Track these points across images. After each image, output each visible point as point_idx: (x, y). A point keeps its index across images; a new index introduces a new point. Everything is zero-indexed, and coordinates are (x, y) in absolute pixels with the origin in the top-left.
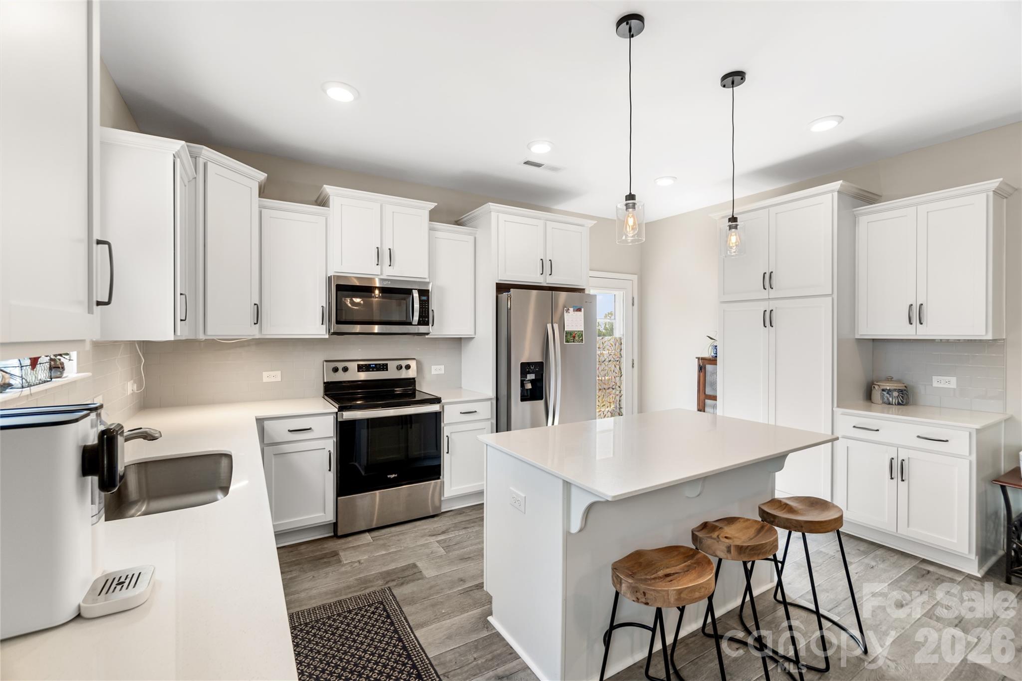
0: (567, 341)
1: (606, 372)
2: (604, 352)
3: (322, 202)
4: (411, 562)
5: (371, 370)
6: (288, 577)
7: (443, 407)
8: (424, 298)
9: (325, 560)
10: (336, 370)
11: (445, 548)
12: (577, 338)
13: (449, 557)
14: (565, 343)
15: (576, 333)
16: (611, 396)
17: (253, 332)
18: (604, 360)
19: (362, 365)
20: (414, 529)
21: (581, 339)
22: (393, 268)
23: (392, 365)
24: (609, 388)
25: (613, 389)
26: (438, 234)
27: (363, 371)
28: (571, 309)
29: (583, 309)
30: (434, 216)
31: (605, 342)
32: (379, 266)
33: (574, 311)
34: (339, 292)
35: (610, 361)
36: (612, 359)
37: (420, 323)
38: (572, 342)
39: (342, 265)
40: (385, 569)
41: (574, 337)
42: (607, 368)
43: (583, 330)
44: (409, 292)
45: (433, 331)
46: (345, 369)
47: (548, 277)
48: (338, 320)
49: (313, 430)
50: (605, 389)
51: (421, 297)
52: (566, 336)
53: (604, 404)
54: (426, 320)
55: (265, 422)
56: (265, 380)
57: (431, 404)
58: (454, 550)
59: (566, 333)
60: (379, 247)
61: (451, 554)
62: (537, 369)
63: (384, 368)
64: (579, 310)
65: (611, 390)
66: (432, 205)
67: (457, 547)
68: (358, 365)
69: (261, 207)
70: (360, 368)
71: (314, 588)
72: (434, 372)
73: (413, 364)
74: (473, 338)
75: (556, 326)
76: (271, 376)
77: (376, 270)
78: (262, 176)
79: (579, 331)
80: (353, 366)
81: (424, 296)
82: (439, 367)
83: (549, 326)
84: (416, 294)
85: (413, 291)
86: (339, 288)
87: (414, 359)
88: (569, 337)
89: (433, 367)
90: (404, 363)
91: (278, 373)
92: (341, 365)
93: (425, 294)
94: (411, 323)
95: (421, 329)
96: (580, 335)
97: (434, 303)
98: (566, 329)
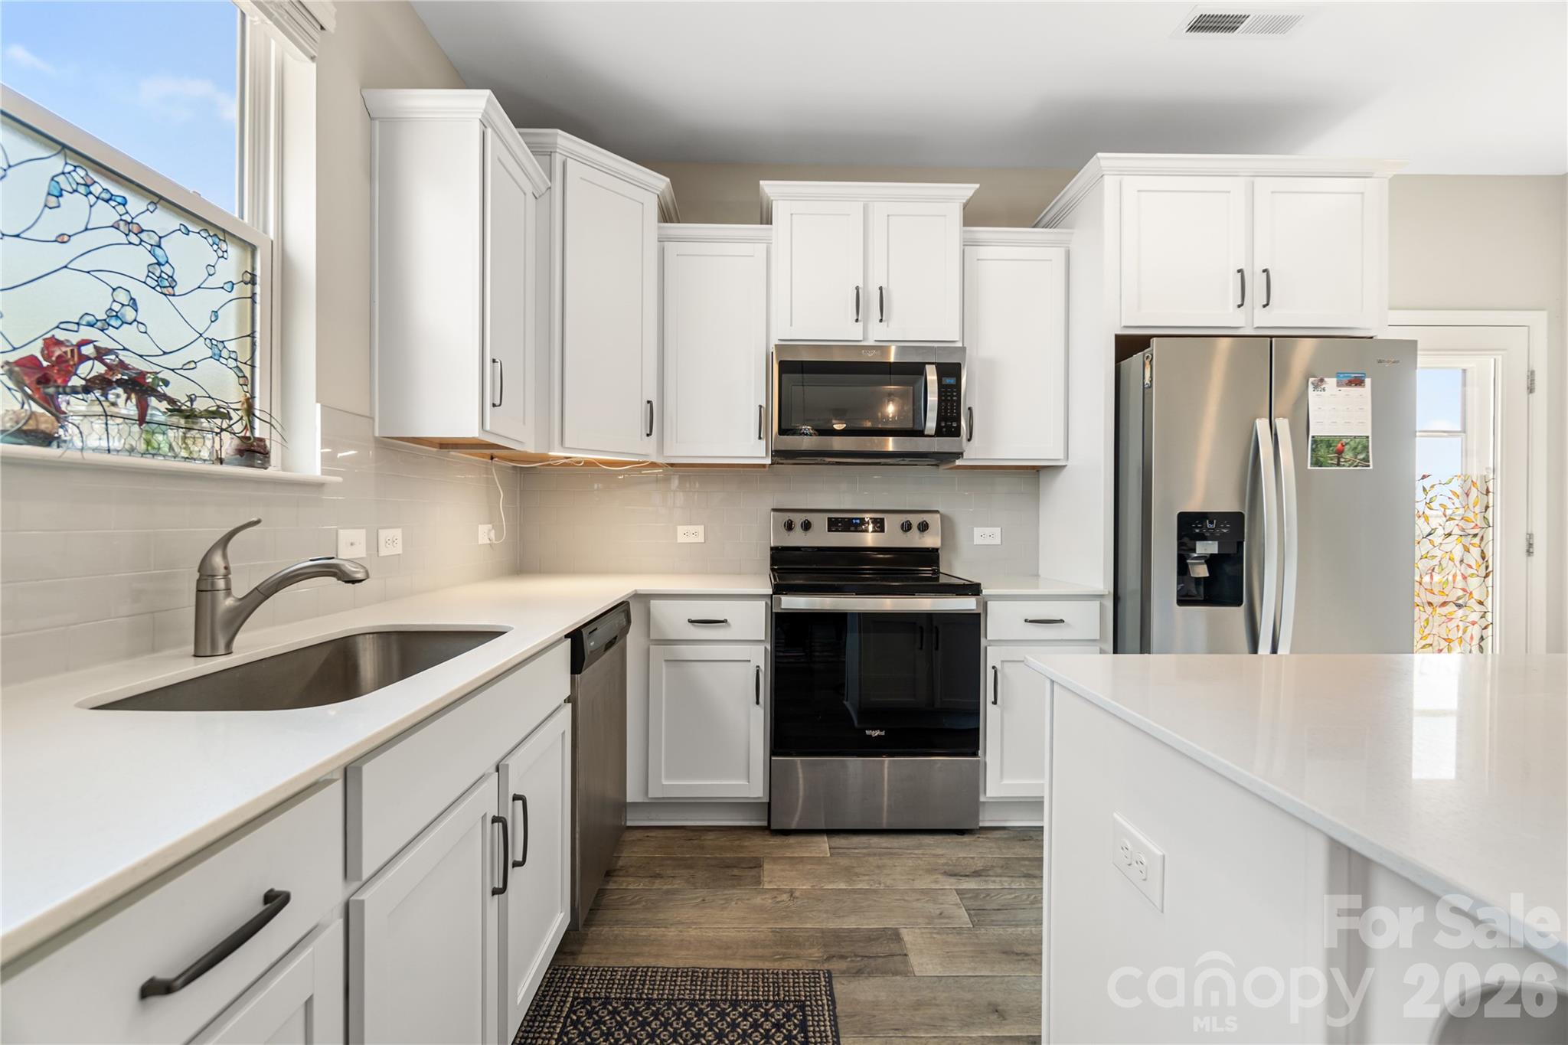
0: (1317, 463)
1: (1436, 562)
2: (1428, 512)
4: (890, 924)
5: (852, 528)
6: (665, 887)
7: (985, 604)
8: (951, 381)
9: (736, 872)
10: (789, 526)
11: (972, 912)
12: (1348, 455)
13: (977, 936)
14: (1309, 468)
15: (1344, 440)
16: (1452, 625)
17: (648, 450)
18: (1428, 530)
19: (836, 519)
20: (916, 852)
21: (1361, 456)
22: (888, 326)
23: (892, 523)
24: (1444, 604)
26: (984, 252)
27: (837, 531)
28: (1331, 382)
29: (1368, 381)
30: (974, 216)
31: (1433, 486)
32: (860, 324)
33: (1339, 384)
34: (784, 376)
35: (1449, 534)
36: (1458, 532)
37: (939, 432)
38: (1332, 465)
39: (791, 325)
40: (834, 924)
41: (1340, 452)
42: (1437, 552)
43: (1369, 434)
44: (918, 369)
46: (806, 526)
47: (1259, 312)
48: (783, 427)
49: (729, 625)
50: (1430, 604)
51: (943, 379)
52: (1313, 450)
53: (1429, 641)
54: (955, 425)
55: (652, 601)
56: (681, 539)
57: (957, 595)
58: (993, 923)
59: (1314, 442)
60: (861, 285)
61: (983, 931)
62: (1225, 531)
63: (877, 526)
64: (1358, 382)
65: (1451, 608)
66: (968, 189)
67: (1000, 917)
68: (830, 519)
69: (662, 240)
70: (835, 525)
71: (695, 923)
72: (977, 540)
73: (934, 521)
74: (1065, 466)
75: (1283, 425)
76: (690, 534)
77: (854, 332)
78: (661, 182)
79: (1355, 437)
80: (820, 522)
81: (949, 376)
82: (988, 530)
83: (1262, 425)
84: (932, 376)
85: (927, 366)
86: (786, 367)
87: (937, 512)
88: (1322, 451)
89: (978, 531)
90: (915, 520)
91: (700, 529)
92: (798, 519)
93: (950, 372)
94: (920, 433)
95: (946, 444)
96: (1360, 447)
97: (973, 394)
98: (1314, 431)
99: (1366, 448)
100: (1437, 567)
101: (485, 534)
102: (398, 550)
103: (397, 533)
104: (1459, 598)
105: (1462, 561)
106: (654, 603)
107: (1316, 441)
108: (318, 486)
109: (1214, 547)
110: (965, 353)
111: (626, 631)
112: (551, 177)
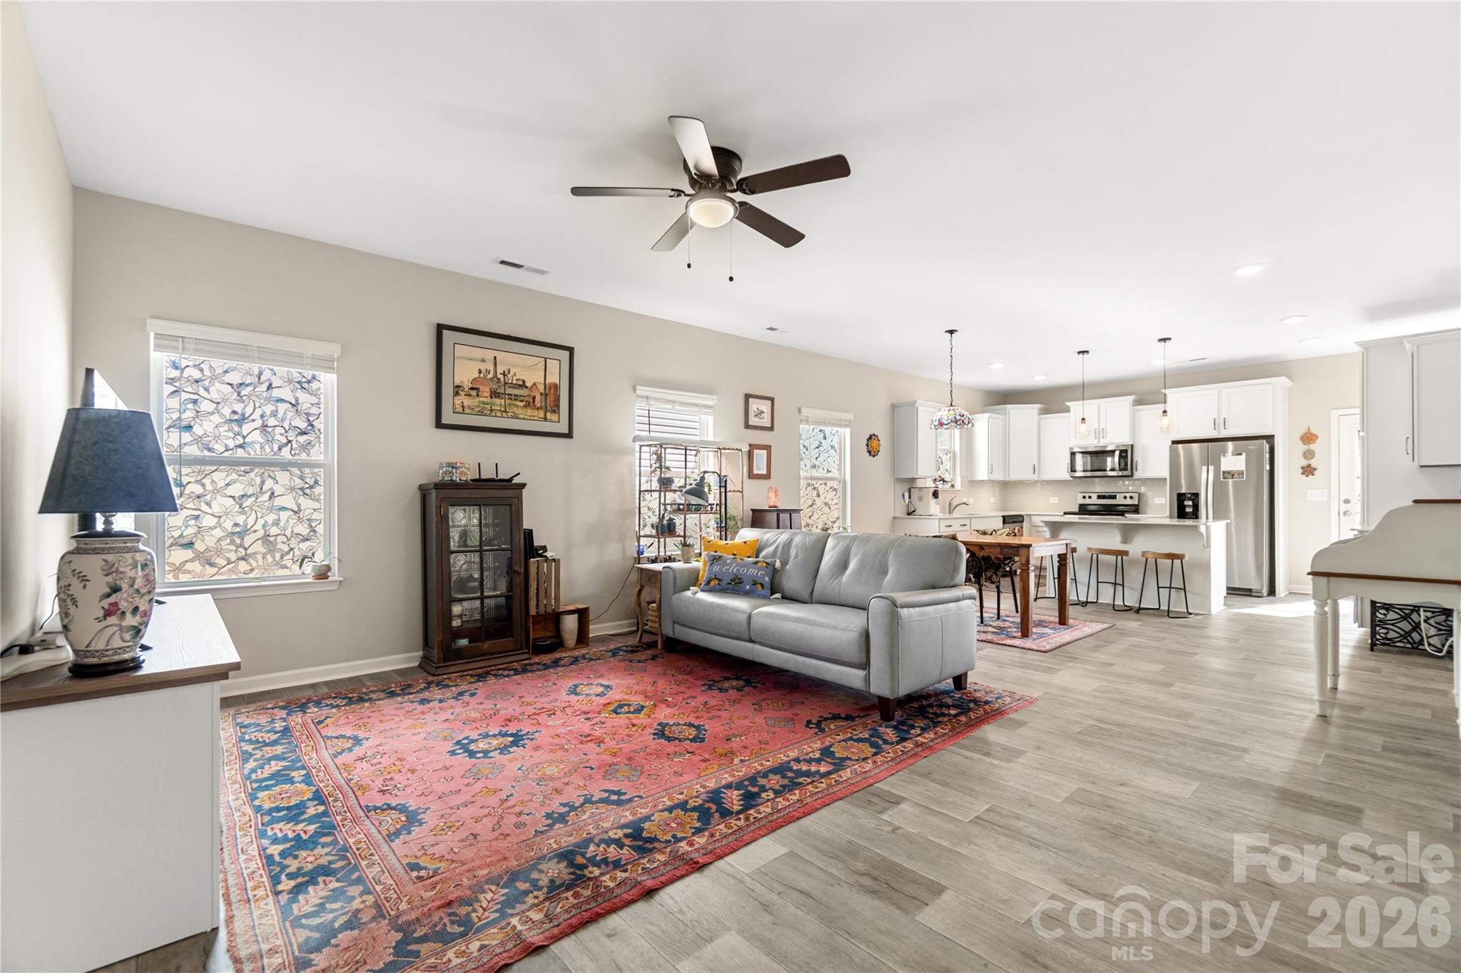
0: (1221, 478)
3: (1066, 410)
5: (1106, 498)
8: (1127, 455)
12: (1236, 476)
15: (1234, 472)
17: (1035, 477)
19: (1101, 495)
21: (1241, 476)
22: (1106, 439)
23: (1119, 496)
26: (1141, 413)
27: (1100, 499)
28: (1230, 455)
29: (1244, 454)
30: (1135, 403)
32: (1099, 439)
33: (1234, 455)
34: (1073, 456)
37: (1121, 469)
38: (1230, 479)
39: (1074, 441)
41: (1233, 475)
43: (1244, 469)
44: (1113, 451)
45: (1137, 475)
46: (1090, 497)
47: (1223, 431)
48: (1072, 470)
51: (1122, 454)
52: (1221, 474)
54: (1126, 467)
56: (1051, 501)
60: (1096, 428)
62: (1193, 498)
63: (1114, 497)
64: (1241, 454)
66: (1132, 398)
68: (1098, 495)
69: (1040, 419)
70: (1099, 497)
72: (1156, 502)
76: (1054, 500)
77: (1095, 442)
78: (1038, 406)
79: (1239, 470)
80: (1094, 496)
81: (1128, 453)
83: (1205, 468)
84: (1117, 453)
85: (1116, 451)
86: (1073, 453)
87: (1137, 492)
88: (1226, 475)
89: (1157, 499)
90: (1128, 495)
91: (1057, 499)
92: (1087, 495)
93: (1123, 452)
94: (1115, 470)
95: (1125, 473)
96: (1240, 473)
97: (1138, 457)
98: (1223, 469)
99: (1243, 474)
101: (992, 500)
102: (975, 502)
103: (974, 499)
106: (1032, 516)
107: (1223, 472)
108: (960, 490)
109: (1190, 503)
110: (1132, 446)
111: (1022, 521)
112: (1006, 414)
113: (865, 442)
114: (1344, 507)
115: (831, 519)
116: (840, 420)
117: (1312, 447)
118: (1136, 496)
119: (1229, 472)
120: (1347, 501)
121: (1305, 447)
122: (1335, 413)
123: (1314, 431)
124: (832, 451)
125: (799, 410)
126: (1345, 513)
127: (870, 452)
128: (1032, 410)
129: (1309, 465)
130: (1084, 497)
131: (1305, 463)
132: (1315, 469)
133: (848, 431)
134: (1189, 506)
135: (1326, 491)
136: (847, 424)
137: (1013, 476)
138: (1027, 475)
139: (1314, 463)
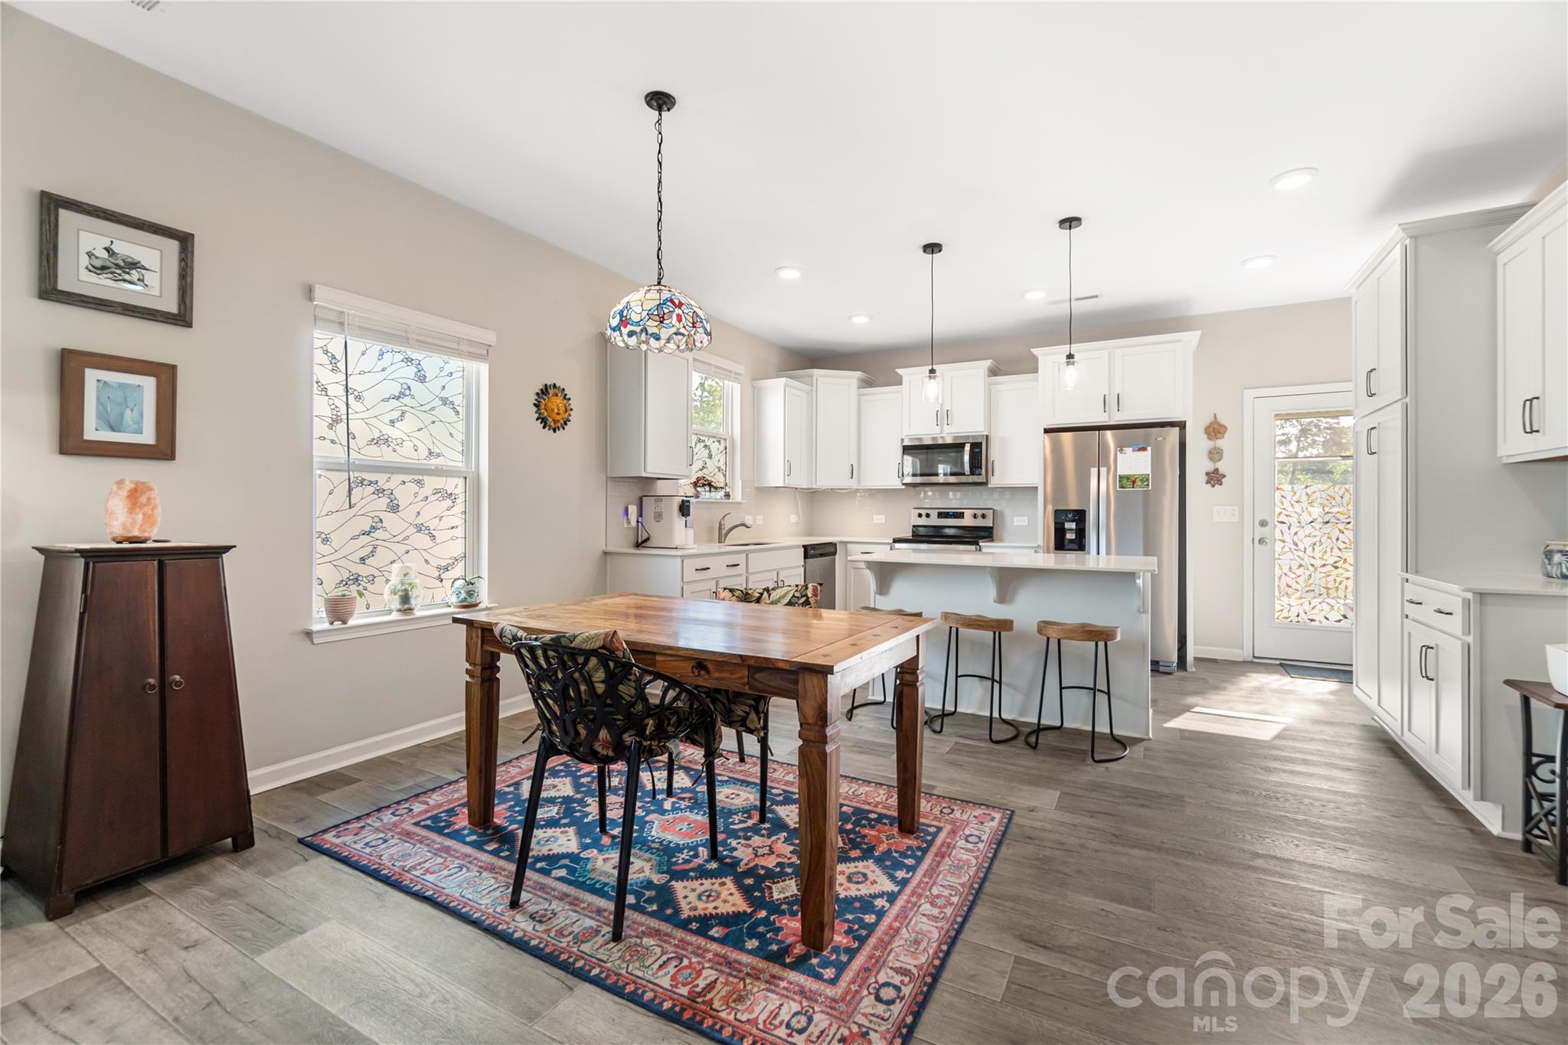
0: (1122, 487)
1: (1317, 539)
3: (899, 381)
5: (949, 517)
8: (977, 450)
12: (1138, 483)
14: (1118, 489)
15: (1136, 476)
16: (1329, 579)
17: (853, 484)
19: (942, 512)
21: (1145, 484)
22: (950, 427)
23: (968, 514)
24: (1324, 565)
25: (1336, 568)
26: (1000, 387)
27: (941, 518)
28: (1129, 450)
29: (1149, 449)
32: (939, 426)
33: (1133, 451)
34: (905, 451)
35: (1327, 522)
36: (1333, 520)
37: (972, 473)
38: (1130, 487)
39: (910, 429)
41: (1134, 482)
44: (962, 446)
45: (994, 482)
46: (928, 515)
47: (1114, 414)
51: (973, 449)
52: (1119, 481)
54: (979, 470)
56: (875, 521)
59: (1120, 477)
60: (939, 409)
62: (1076, 518)
63: (961, 515)
64: (1144, 449)
66: (988, 363)
68: (938, 512)
69: (860, 395)
70: (941, 515)
72: (1016, 523)
75: (1103, 470)
76: (879, 519)
77: (937, 430)
78: (858, 374)
79: (1142, 474)
80: (934, 514)
82: (1021, 518)
83: (1093, 470)
84: (967, 448)
85: (966, 444)
86: (906, 448)
87: (988, 509)
88: (1125, 482)
89: (1015, 519)
90: (979, 513)
91: (883, 517)
92: (924, 512)
93: (976, 447)
94: (964, 474)
95: (976, 479)
96: (1145, 479)
97: (995, 454)
98: (1119, 473)
99: (1148, 480)
100: (1317, 544)
101: (794, 518)
102: (761, 523)
103: (761, 517)
104: (1335, 562)
105: (1338, 539)
106: (849, 545)
108: (740, 503)
109: (1073, 525)
110: (987, 436)
111: (834, 553)
112: (812, 386)
113: (533, 398)
114: (1260, 532)
115: (434, 562)
116: (459, 340)
117: (1220, 443)
118: (989, 514)
119: (1128, 478)
120: (1263, 524)
121: (1210, 444)
122: (1249, 394)
123: (1222, 420)
124: (445, 413)
125: (309, 293)
126: (1261, 541)
127: (544, 421)
128: (847, 380)
129: (1216, 470)
130: (920, 515)
131: (1210, 467)
132: (1224, 476)
133: (484, 368)
134: (1071, 530)
135: (1236, 508)
136: (480, 352)
137: (823, 482)
138: (841, 481)
139: (1222, 467)
